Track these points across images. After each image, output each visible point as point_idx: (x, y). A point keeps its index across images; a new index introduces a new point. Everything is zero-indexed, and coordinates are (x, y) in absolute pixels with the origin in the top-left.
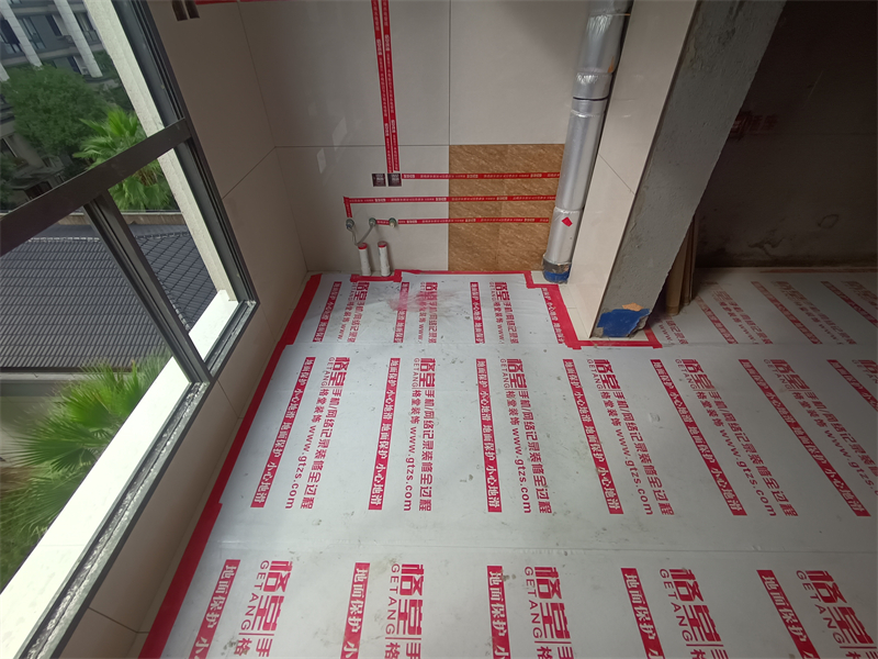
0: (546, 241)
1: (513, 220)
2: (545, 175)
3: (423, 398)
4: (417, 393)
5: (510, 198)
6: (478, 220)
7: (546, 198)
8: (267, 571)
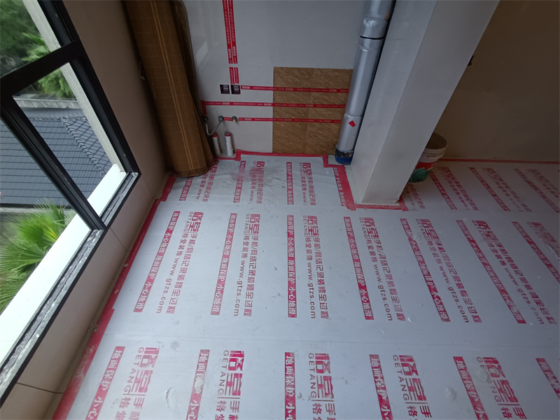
0: (338, 136)
1: (316, 121)
2: (339, 91)
3: (251, 241)
4: (247, 238)
5: (315, 106)
6: (293, 120)
7: (339, 106)
8: (143, 354)
